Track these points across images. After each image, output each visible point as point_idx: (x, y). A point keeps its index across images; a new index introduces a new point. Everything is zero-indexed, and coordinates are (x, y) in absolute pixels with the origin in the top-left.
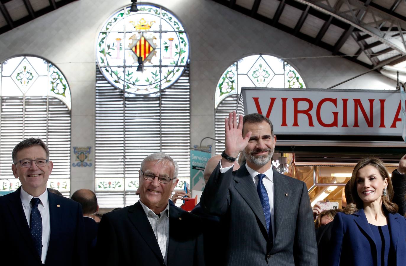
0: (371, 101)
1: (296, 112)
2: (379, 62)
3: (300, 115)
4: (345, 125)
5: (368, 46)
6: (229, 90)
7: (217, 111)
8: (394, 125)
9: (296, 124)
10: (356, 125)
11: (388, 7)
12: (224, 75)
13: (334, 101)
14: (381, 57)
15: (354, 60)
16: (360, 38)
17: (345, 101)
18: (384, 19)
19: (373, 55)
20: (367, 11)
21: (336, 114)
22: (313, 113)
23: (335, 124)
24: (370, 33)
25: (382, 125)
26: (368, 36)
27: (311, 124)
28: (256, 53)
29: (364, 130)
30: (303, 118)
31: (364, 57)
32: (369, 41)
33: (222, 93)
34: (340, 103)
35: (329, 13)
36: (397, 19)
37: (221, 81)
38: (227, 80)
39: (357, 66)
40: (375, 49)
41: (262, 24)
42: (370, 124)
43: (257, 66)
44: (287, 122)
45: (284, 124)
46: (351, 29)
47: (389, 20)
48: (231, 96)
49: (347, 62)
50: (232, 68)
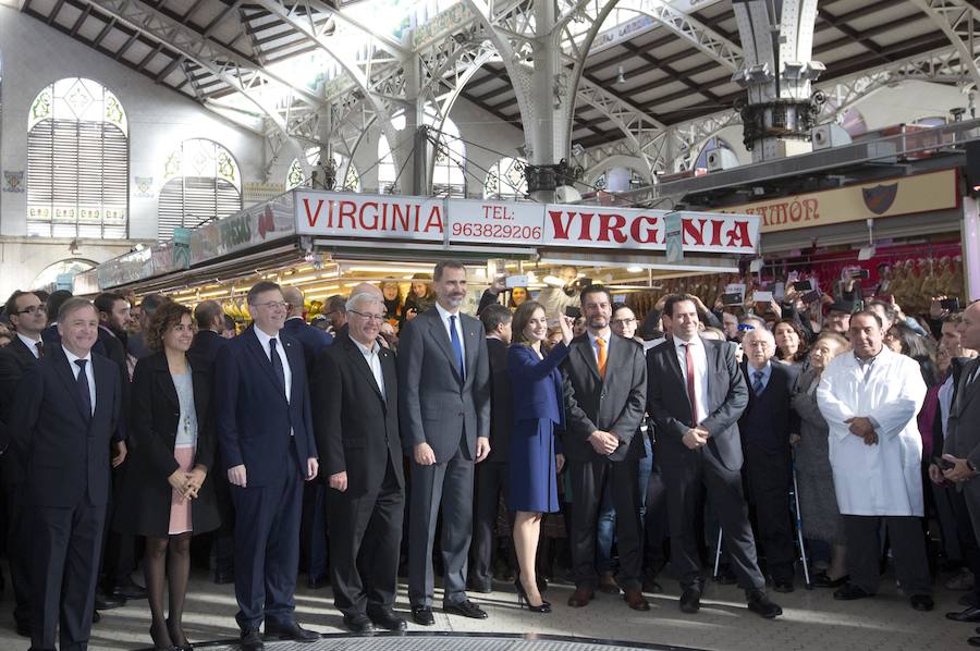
0: (408, 207)
1: (341, 214)
2: (204, 95)
3: (344, 218)
4: (384, 228)
5: (195, 78)
6: (44, 114)
7: (31, 135)
8: (426, 230)
9: (340, 226)
10: (394, 229)
11: (227, 42)
12: (38, 97)
13: (376, 205)
14: (206, 90)
15: (177, 90)
16: (189, 69)
17: (385, 205)
18: (221, 54)
19: (199, 87)
20: (204, 44)
21: (376, 218)
22: (356, 215)
23: (375, 227)
24: (211, 71)
25: (416, 230)
26: (198, 67)
27: (354, 226)
28: (74, 76)
29: (400, 232)
30: (347, 221)
31: (189, 89)
32: (197, 73)
33: (36, 117)
34: (381, 208)
35: (160, 41)
36: (234, 54)
37: (35, 103)
38: (41, 103)
39: (181, 96)
40: (202, 81)
41: (82, 45)
42: (406, 228)
43: (74, 91)
44: (333, 223)
45: (330, 225)
46: (181, 60)
47: (226, 54)
48: (45, 120)
49: (169, 91)
50: (48, 90)
